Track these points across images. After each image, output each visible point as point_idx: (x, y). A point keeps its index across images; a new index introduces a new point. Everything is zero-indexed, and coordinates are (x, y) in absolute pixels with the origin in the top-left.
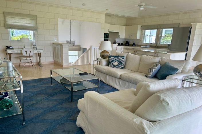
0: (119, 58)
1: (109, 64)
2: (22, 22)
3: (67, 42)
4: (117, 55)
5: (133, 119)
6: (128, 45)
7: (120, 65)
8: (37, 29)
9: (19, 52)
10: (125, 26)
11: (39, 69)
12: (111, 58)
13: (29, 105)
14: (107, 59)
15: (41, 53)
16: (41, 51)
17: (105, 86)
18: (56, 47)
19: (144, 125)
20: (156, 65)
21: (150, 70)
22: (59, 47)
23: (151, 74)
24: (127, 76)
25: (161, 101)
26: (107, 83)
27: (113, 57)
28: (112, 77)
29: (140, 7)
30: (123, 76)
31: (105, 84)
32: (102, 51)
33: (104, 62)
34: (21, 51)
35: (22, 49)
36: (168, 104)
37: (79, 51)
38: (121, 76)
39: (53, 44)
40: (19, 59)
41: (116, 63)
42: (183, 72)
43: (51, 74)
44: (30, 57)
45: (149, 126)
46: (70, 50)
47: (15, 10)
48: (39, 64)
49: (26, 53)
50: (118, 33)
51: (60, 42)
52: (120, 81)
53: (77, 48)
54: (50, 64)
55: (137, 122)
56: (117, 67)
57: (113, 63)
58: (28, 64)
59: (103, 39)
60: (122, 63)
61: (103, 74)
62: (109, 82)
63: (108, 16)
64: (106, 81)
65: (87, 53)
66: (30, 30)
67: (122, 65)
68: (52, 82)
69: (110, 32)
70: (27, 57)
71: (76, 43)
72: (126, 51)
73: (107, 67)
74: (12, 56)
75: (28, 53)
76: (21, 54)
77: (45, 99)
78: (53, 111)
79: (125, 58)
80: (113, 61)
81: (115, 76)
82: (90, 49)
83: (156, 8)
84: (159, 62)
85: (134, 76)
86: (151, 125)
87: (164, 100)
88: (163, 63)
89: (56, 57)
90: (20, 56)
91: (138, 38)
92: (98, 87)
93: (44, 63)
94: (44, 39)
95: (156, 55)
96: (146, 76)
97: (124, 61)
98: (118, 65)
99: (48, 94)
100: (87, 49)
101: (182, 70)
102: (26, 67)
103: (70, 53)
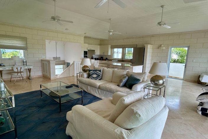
0: (97, 71)
1: (89, 76)
2: (12, 43)
3: (54, 58)
4: (96, 70)
5: (114, 130)
6: (103, 60)
7: (98, 77)
8: (27, 49)
9: (11, 69)
10: (99, 46)
11: (29, 83)
12: (91, 72)
13: (21, 119)
14: (88, 72)
15: (30, 69)
16: (31, 67)
17: (87, 95)
18: (44, 63)
19: (123, 134)
20: (125, 77)
21: (121, 81)
22: (47, 63)
23: (122, 84)
24: (105, 86)
25: (135, 114)
26: (89, 92)
27: (92, 71)
28: (93, 87)
29: (110, 33)
30: (101, 87)
31: (87, 93)
32: (83, 66)
33: (85, 75)
34: (13, 67)
35: (13, 65)
36: (140, 116)
37: (64, 65)
38: (99, 86)
39: (42, 60)
40: (10, 74)
41: (95, 76)
42: (143, 81)
43: (41, 87)
44: (20, 72)
45: (127, 134)
46: (56, 65)
47: (6, 32)
48: (29, 78)
49: (16, 69)
50: (94, 50)
51: (47, 58)
52: (99, 90)
53: (62, 62)
54: (39, 77)
55: (118, 132)
56: (96, 78)
57: (93, 75)
58: (19, 79)
59: (83, 56)
60: (99, 76)
61: (85, 85)
62: (90, 91)
63: (86, 38)
64: (88, 91)
65: (71, 68)
66: (20, 50)
67: (100, 77)
68: (42, 94)
69: (88, 50)
70: (18, 72)
71: (62, 59)
72: (101, 65)
73: (88, 79)
74: (3, 72)
75: (19, 69)
76: (13, 70)
77: (36, 111)
78: (44, 122)
79: (102, 71)
80: (92, 74)
81: (95, 86)
82: (73, 64)
83: (121, 34)
84: (126, 75)
85: (109, 86)
86: (128, 133)
87: (137, 113)
88: (130, 76)
89: (44, 72)
90: (11, 72)
91: (109, 54)
92: (82, 97)
93: (34, 77)
94: (34, 57)
95: (123, 68)
96: (118, 85)
97: (101, 74)
98: (97, 77)
99: (38, 106)
100: (71, 64)
101: (143, 80)
102: (17, 81)
103: (57, 67)
